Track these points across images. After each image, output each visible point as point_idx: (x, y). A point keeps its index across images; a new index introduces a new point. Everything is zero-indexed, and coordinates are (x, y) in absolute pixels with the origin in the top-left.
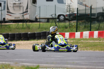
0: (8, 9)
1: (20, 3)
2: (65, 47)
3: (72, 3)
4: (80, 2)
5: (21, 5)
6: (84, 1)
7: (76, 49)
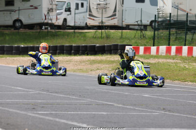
0: (90, 11)
1: (106, 4)
2: (144, 80)
3: (165, 6)
4: (175, 5)
5: (108, 6)
6: (181, 4)
7: (161, 83)
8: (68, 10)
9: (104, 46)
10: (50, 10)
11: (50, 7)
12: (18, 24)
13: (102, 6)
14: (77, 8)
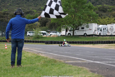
8: (101, 30)
9: (113, 41)
10: (95, 30)
11: (95, 29)
12: (85, 35)
13: (111, 29)
14: (104, 30)
